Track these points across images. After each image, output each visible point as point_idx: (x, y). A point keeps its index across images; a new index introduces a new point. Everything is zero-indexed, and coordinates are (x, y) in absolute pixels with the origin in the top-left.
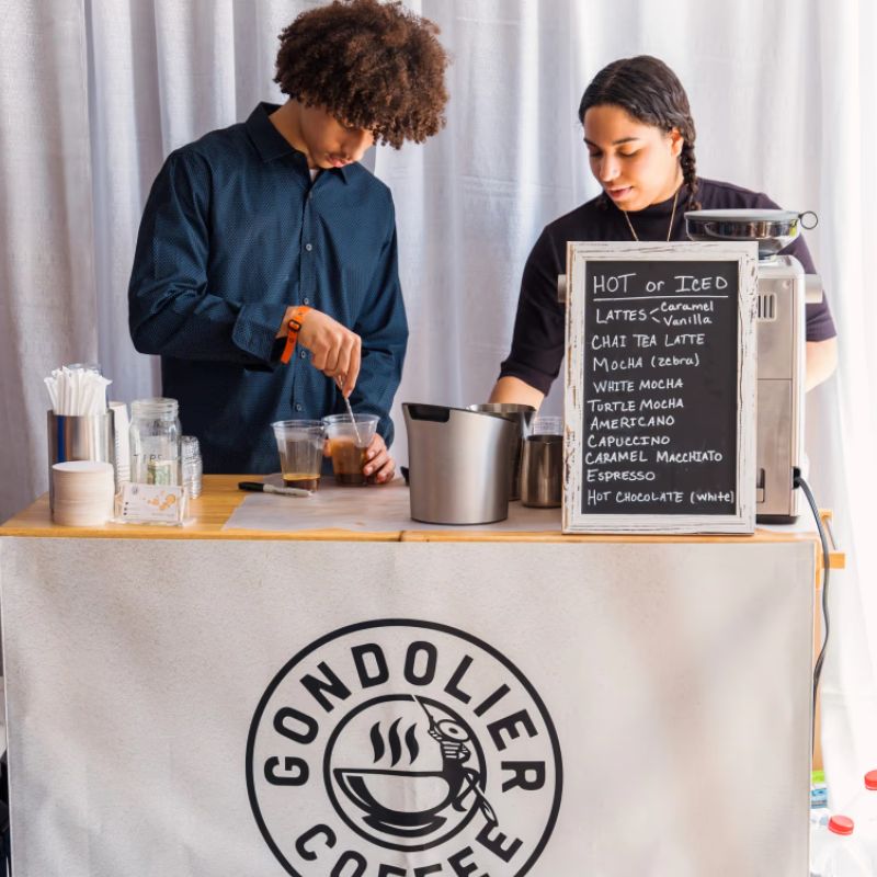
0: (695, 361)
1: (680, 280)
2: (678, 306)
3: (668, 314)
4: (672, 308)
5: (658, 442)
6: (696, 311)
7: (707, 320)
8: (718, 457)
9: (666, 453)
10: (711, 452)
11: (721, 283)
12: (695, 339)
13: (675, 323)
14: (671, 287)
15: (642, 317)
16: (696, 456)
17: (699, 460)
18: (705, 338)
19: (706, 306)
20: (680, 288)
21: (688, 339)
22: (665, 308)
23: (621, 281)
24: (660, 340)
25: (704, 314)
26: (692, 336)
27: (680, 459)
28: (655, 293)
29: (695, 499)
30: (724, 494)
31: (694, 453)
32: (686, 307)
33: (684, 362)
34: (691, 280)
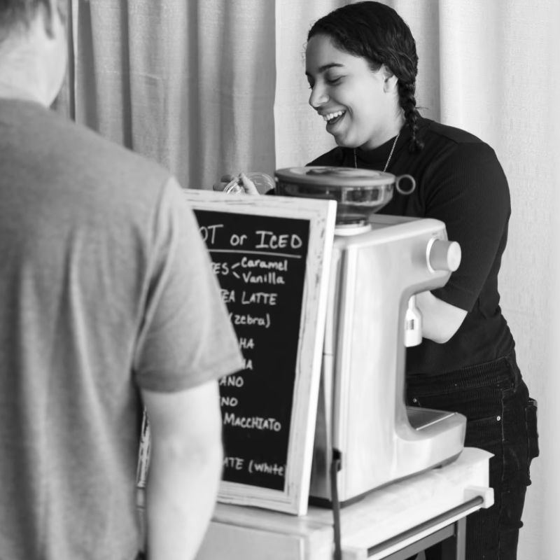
0: (266, 322)
1: (260, 235)
2: (257, 262)
3: (247, 270)
4: (251, 264)
5: (227, 404)
6: (273, 270)
7: (280, 280)
8: (277, 427)
9: (233, 416)
10: (272, 420)
11: (296, 242)
12: (268, 298)
13: (253, 280)
14: (252, 242)
15: (225, 271)
16: (259, 423)
17: (260, 427)
18: (277, 299)
19: (280, 264)
20: (259, 243)
21: (262, 298)
22: (246, 263)
23: (210, 231)
24: (238, 296)
25: (278, 273)
26: (266, 295)
27: (244, 423)
28: (238, 247)
29: (253, 468)
30: (278, 467)
31: (258, 419)
32: (263, 265)
33: (257, 322)
34: (270, 237)
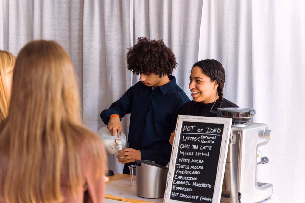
0: (208, 155)
1: (207, 129)
2: (206, 137)
3: (202, 139)
4: (204, 137)
5: (194, 180)
6: (211, 139)
7: (213, 142)
8: (210, 186)
9: (196, 183)
10: (208, 184)
11: (219, 131)
12: (209, 148)
13: (204, 142)
14: (204, 131)
15: (195, 139)
16: (204, 185)
17: (204, 187)
18: (212, 148)
19: (214, 137)
20: (207, 131)
21: (207, 148)
22: (202, 137)
23: (191, 128)
24: (199, 147)
25: (213, 140)
26: (208, 147)
27: (199, 185)
28: (200, 132)
29: (202, 199)
30: (210, 198)
31: (204, 184)
32: (208, 138)
33: (205, 155)
34: (211, 129)
